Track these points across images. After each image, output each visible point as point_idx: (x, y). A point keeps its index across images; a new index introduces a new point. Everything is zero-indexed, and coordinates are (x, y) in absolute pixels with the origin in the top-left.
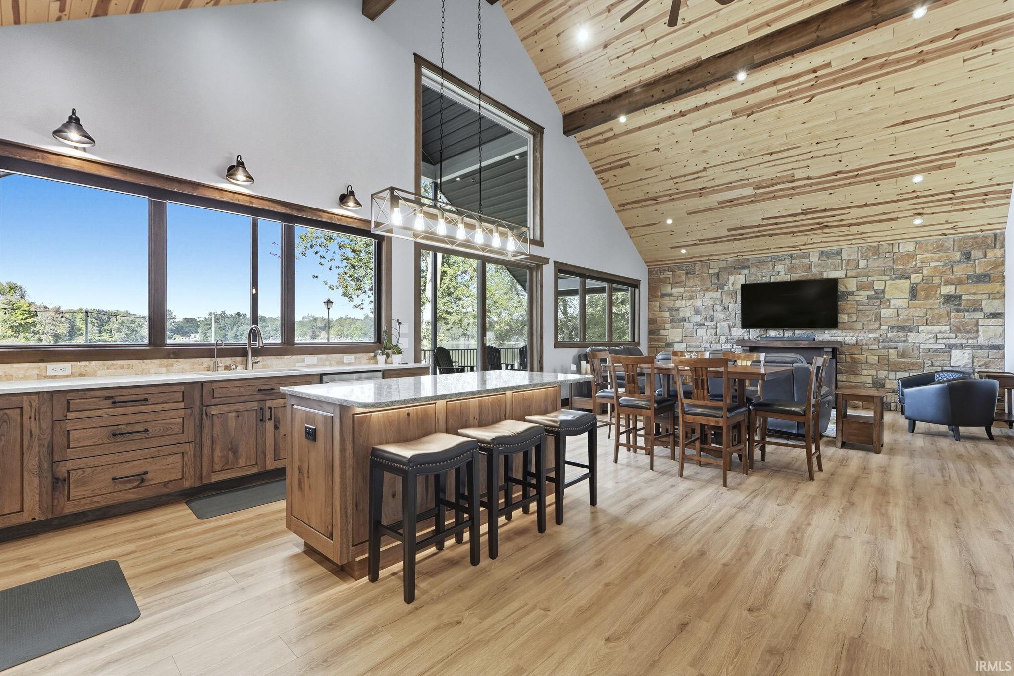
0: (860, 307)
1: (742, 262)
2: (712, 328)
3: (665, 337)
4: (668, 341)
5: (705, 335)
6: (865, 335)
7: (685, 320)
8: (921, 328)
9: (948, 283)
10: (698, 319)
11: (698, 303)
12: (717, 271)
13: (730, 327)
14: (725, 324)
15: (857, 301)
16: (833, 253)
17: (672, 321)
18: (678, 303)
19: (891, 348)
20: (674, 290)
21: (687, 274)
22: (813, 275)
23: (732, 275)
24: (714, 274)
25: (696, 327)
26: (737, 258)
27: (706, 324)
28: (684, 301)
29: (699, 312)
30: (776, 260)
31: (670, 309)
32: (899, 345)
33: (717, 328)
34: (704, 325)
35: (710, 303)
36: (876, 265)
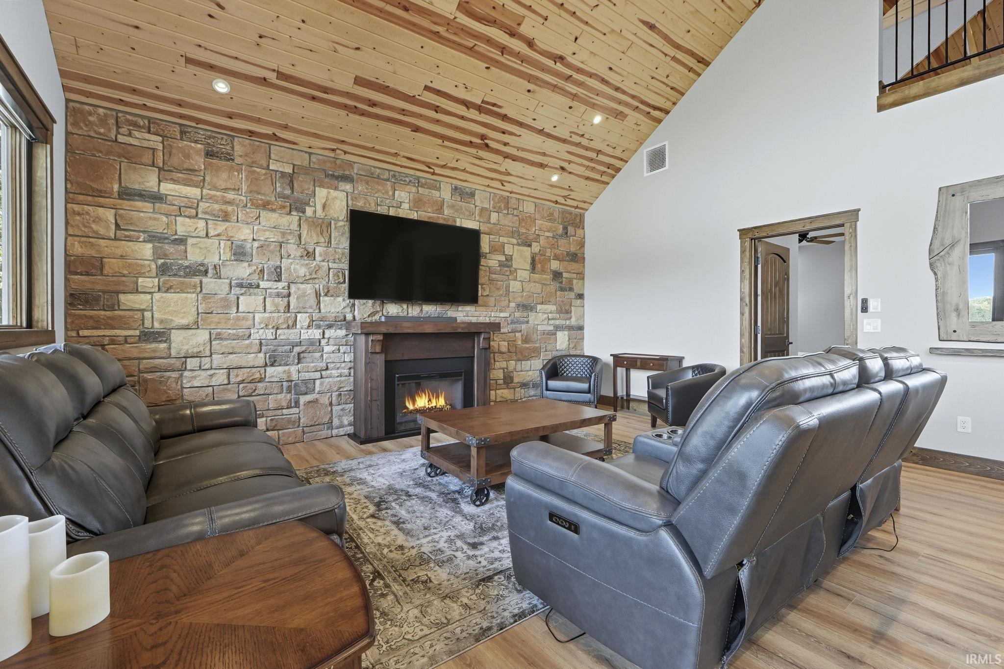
0: (493, 276)
1: (340, 166)
2: (278, 295)
3: (138, 315)
4: (148, 324)
5: (262, 309)
6: (497, 314)
7: (206, 272)
8: (539, 307)
9: (556, 258)
10: (243, 271)
11: (244, 233)
12: (288, 170)
13: (318, 295)
14: (309, 288)
15: (489, 267)
16: (467, 193)
17: (164, 270)
18: (183, 226)
19: (518, 332)
20: (167, 188)
21: (209, 154)
22: (445, 219)
23: (321, 186)
24: (283, 174)
25: (237, 291)
26: (332, 154)
27: (263, 284)
28: (201, 224)
29: (244, 254)
30: (397, 180)
31: (153, 238)
32: (524, 326)
33: (289, 295)
34: (258, 286)
35: (274, 237)
36: (506, 222)
